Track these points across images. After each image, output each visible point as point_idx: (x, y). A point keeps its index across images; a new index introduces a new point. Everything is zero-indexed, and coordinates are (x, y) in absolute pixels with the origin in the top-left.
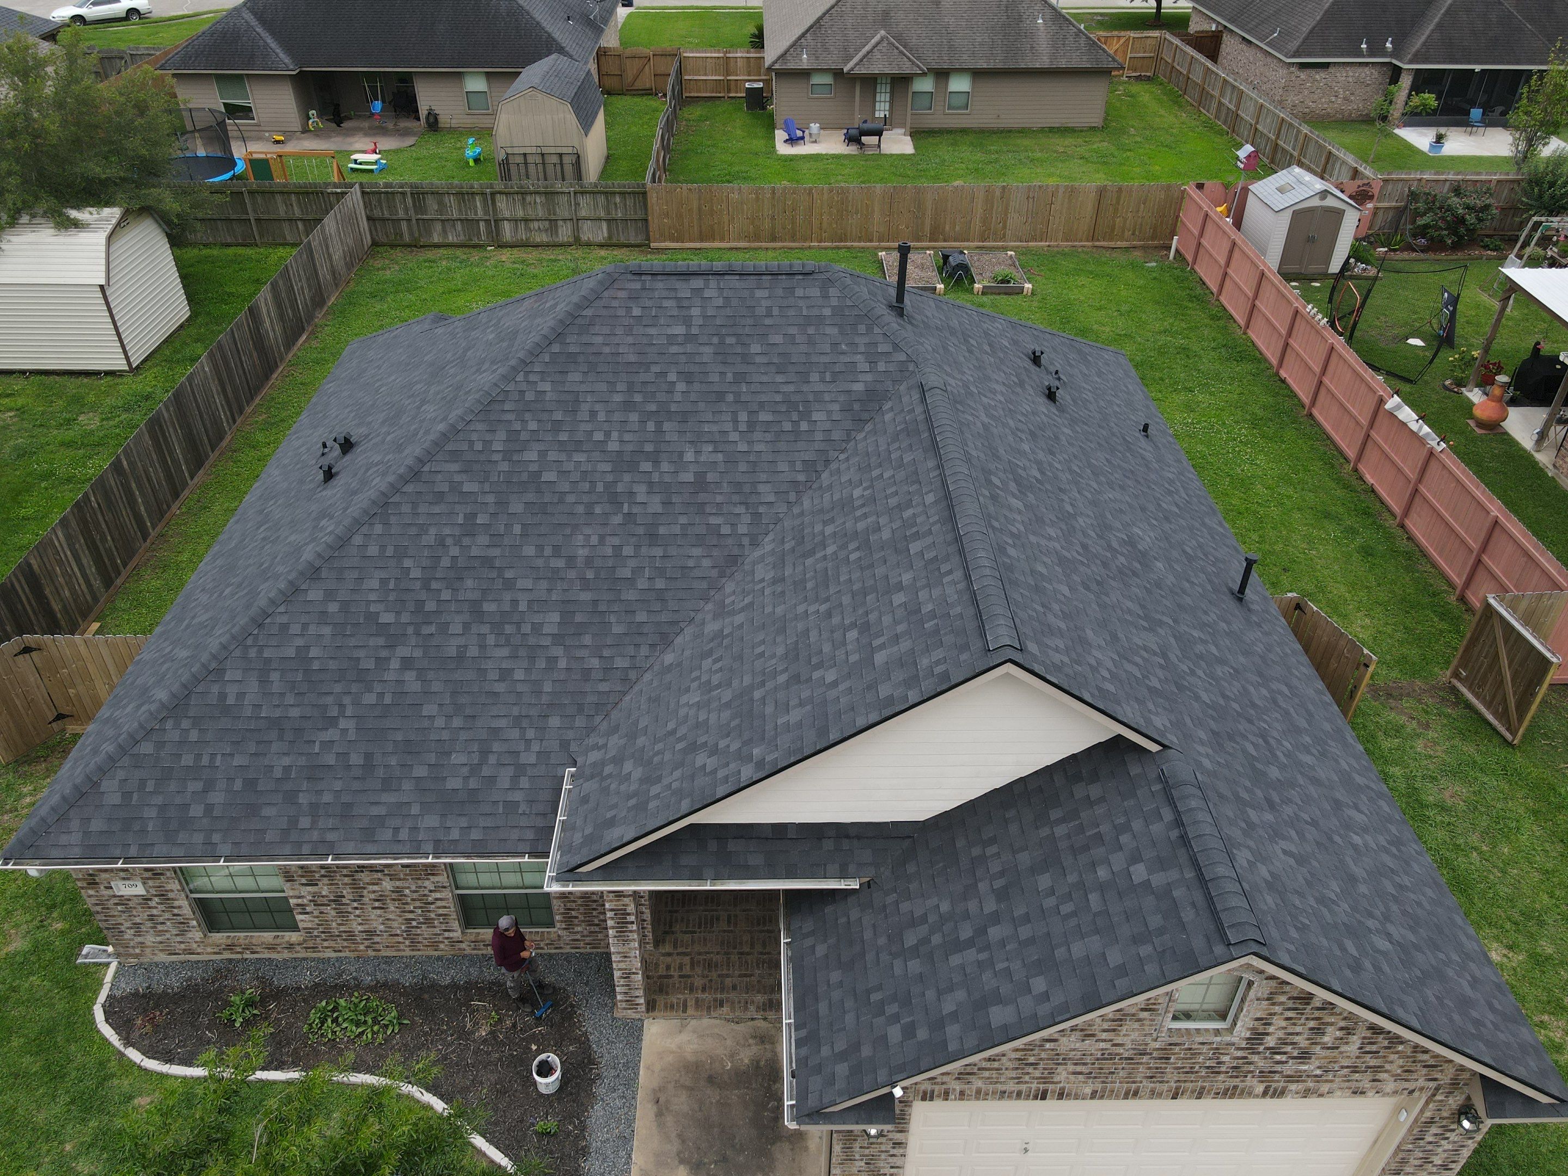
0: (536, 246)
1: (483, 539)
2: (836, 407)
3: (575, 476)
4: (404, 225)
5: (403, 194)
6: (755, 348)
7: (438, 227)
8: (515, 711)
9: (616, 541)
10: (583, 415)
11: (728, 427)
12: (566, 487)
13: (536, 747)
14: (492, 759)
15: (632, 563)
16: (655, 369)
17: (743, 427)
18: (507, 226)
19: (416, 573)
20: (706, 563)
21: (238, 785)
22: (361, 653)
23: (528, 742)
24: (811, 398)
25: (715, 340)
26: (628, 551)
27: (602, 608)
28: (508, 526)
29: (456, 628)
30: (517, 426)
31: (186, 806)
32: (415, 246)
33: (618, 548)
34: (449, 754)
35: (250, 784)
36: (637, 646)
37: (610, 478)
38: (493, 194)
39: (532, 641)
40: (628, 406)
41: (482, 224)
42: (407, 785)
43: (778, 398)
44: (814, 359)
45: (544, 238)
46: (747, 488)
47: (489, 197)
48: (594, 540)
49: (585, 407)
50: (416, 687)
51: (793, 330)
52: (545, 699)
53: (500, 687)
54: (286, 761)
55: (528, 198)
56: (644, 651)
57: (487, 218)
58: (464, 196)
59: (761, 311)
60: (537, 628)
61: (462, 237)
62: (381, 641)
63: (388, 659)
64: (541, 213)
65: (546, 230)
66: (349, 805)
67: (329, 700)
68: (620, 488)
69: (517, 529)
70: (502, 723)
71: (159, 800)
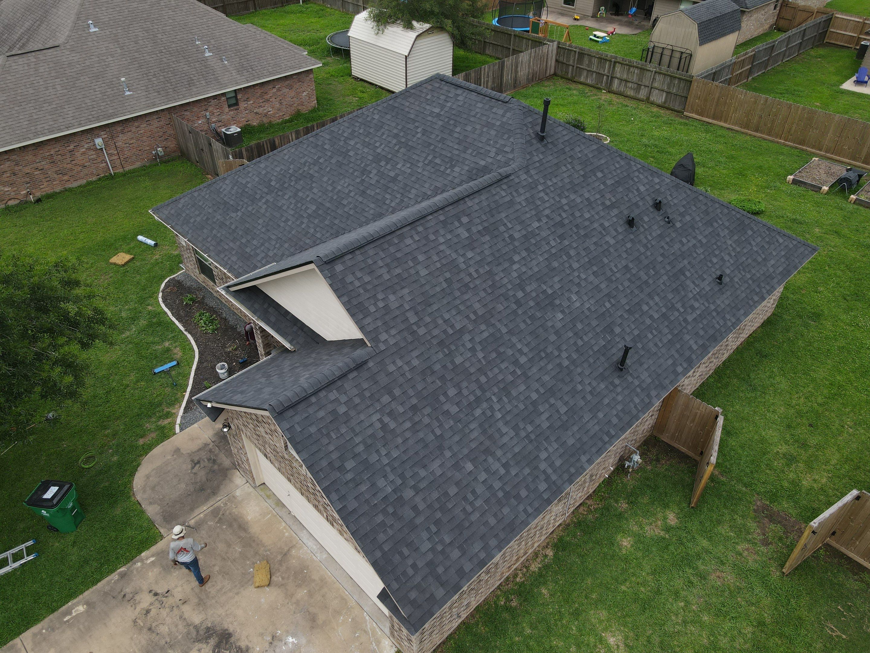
0: (626, 96)
1: (316, 168)
2: (467, 168)
3: (359, 157)
4: (571, 68)
5: (575, 52)
6: (458, 129)
7: (585, 73)
8: (280, 235)
9: (351, 188)
10: (379, 134)
11: (422, 159)
12: (353, 160)
13: (275, 251)
14: (262, 248)
15: (350, 200)
16: (417, 124)
17: (426, 162)
18: (616, 82)
19: (291, 171)
20: (372, 212)
22: (259, 192)
23: (275, 248)
24: (461, 160)
25: (446, 120)
26: (352, 194)
27: (329, 212)
28: (327, 167)
29: (286, 197)
32: (572, 80)
33: (350, 191)
34: (254, 239)
36: (328, 231)
37: (368, 162)
38: (615, 62)
39: (302, 213)
40: (396, 136)
41: (605, 77)
42: (238, 243)
43: (449, 155)
44: (476, 143)
45: (631, 93)
46: (408, 188)
47: (612, 63)
48: (346, 185)
49: (383, 130)
50: (263, 211)
51: (478, 127)
52: (290, 236)
53: (282, 224)
54: (219, 217)
55: (632, 69)
56: (329, 234)
57: (608, 75)
58: (602, 60)
59: (473, 113)
60: (307, 208)
61: (594, 82)
62: (266, 190)
63: (264, 197)
64: (635, 79)
65: (634, 89)
66: (221, 240)
67: (241, 203)
68: (368, 168)
69: (329, 168)
70: (274, 237)
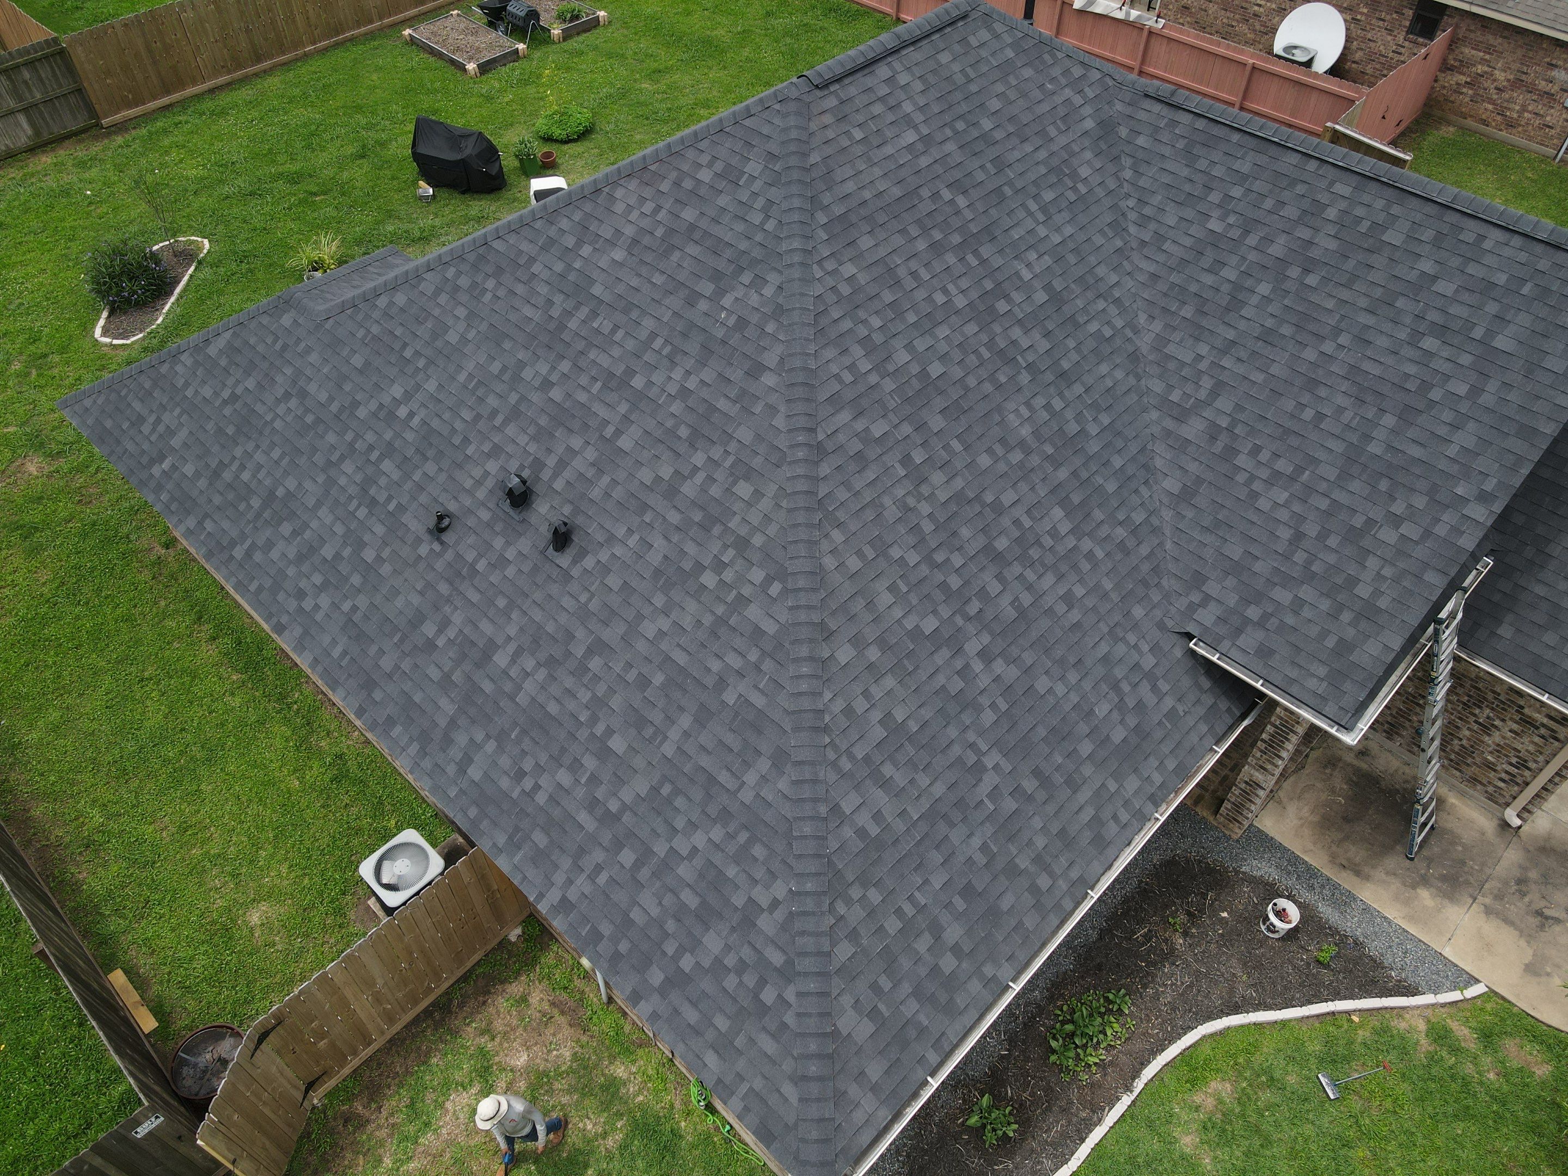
2: (1089, 154)
6: (986, 124)
8: (1104, 627)
14: (1126, 687)
21: (960, 904)
22: (941, 680)
24: (1065, 155)
25: (948, 132)
30: (863, 331)
31: (935, 970)
33: (1048, 407)
35: (968, 892)
42: (1088, 771)
44: (1038, 111)
46: (1090, 279)
48: (1025, 412)
50: (1012, 673)
52: (1115, 597)
53: (1075, 616)
54: (976, 842)
56: (1145, 492)
59: (959, 78)
60: (1053, 533)
62: (945, 653)
63: (967, 666)
68: (1001, 343)
69: (956, 445)
71: (906, 988)
